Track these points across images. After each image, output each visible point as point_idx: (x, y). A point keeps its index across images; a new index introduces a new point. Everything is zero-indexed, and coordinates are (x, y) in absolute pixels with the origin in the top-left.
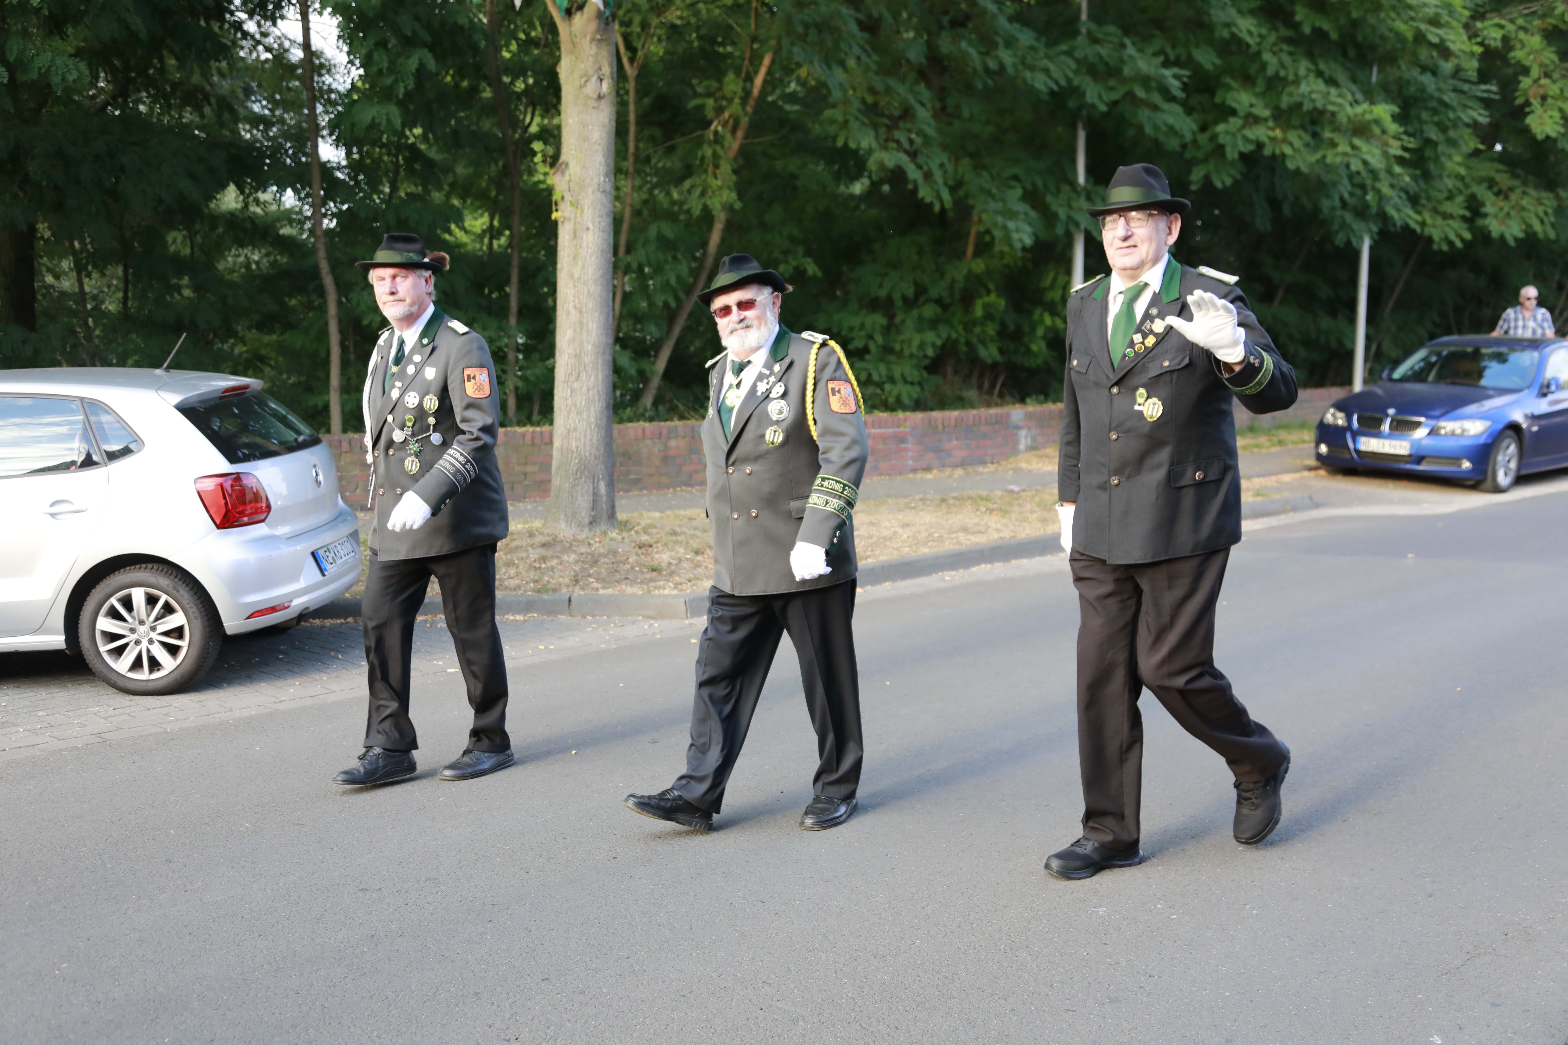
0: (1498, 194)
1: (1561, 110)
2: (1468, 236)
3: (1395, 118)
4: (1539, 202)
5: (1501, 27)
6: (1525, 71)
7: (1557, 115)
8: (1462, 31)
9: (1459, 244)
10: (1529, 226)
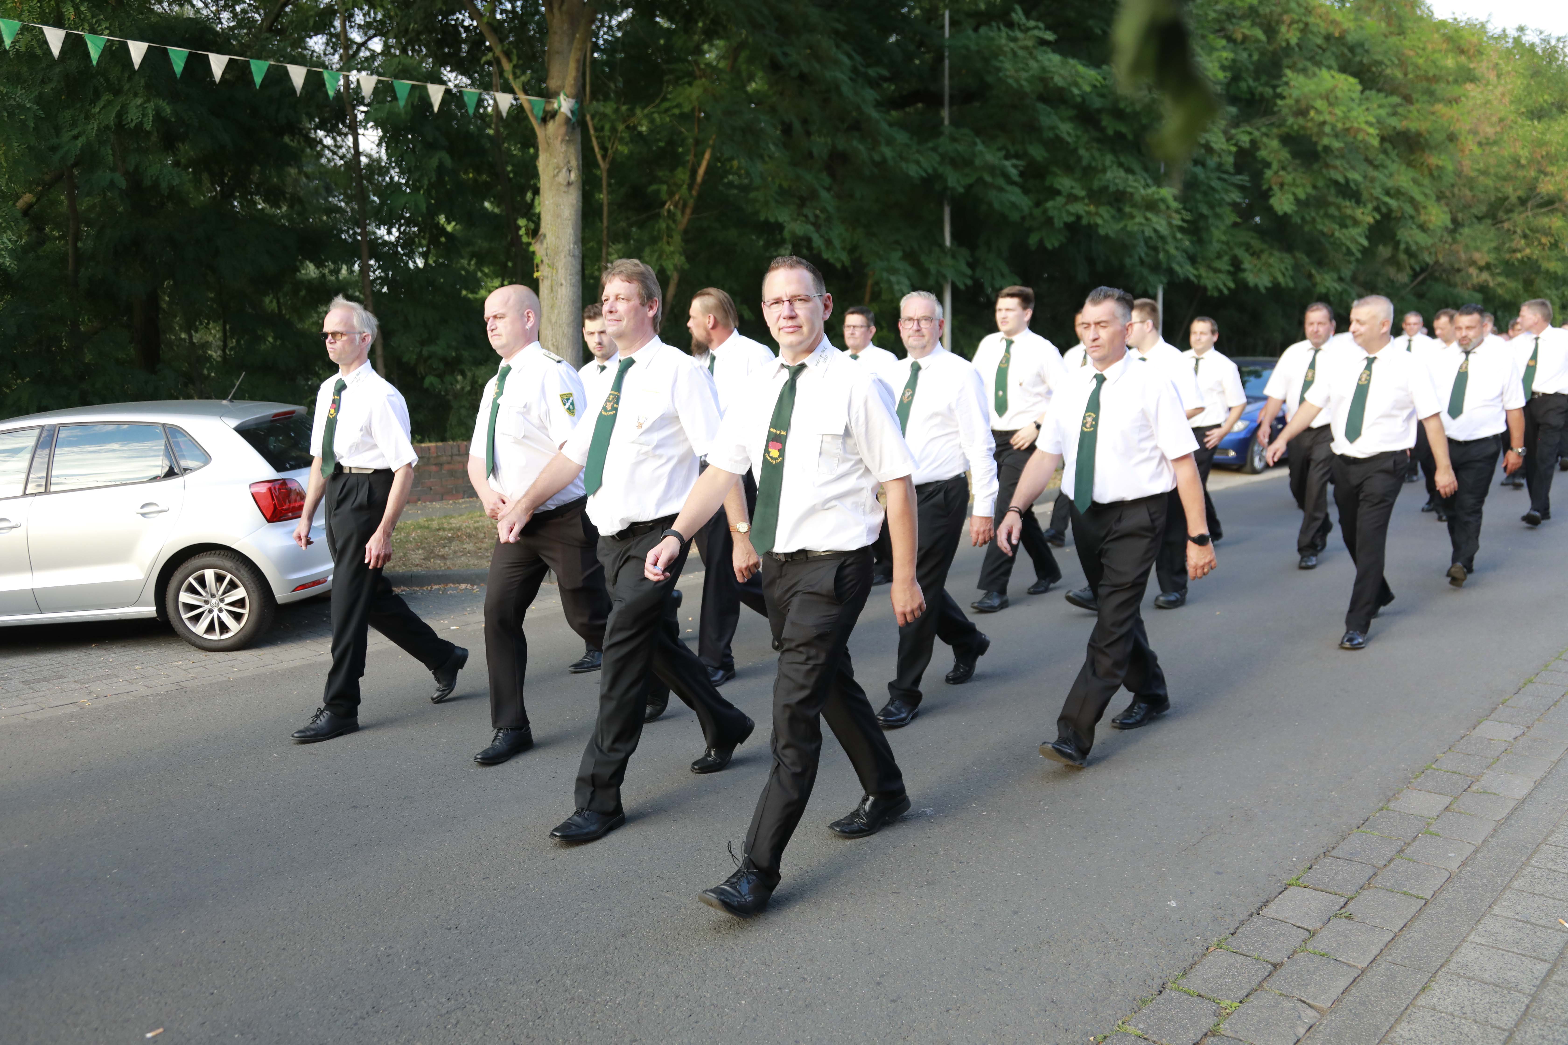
0: (1253, 254)
1: (1294, 194)
2: (1232, 285)
3: (1175, 198)
4: (1282, 260)
5: (1250, 133)
6: (1268, 165)
7: (1291, 197)
8: (1221, 135)
9: (1226, 292)
10: (1275, 278)
